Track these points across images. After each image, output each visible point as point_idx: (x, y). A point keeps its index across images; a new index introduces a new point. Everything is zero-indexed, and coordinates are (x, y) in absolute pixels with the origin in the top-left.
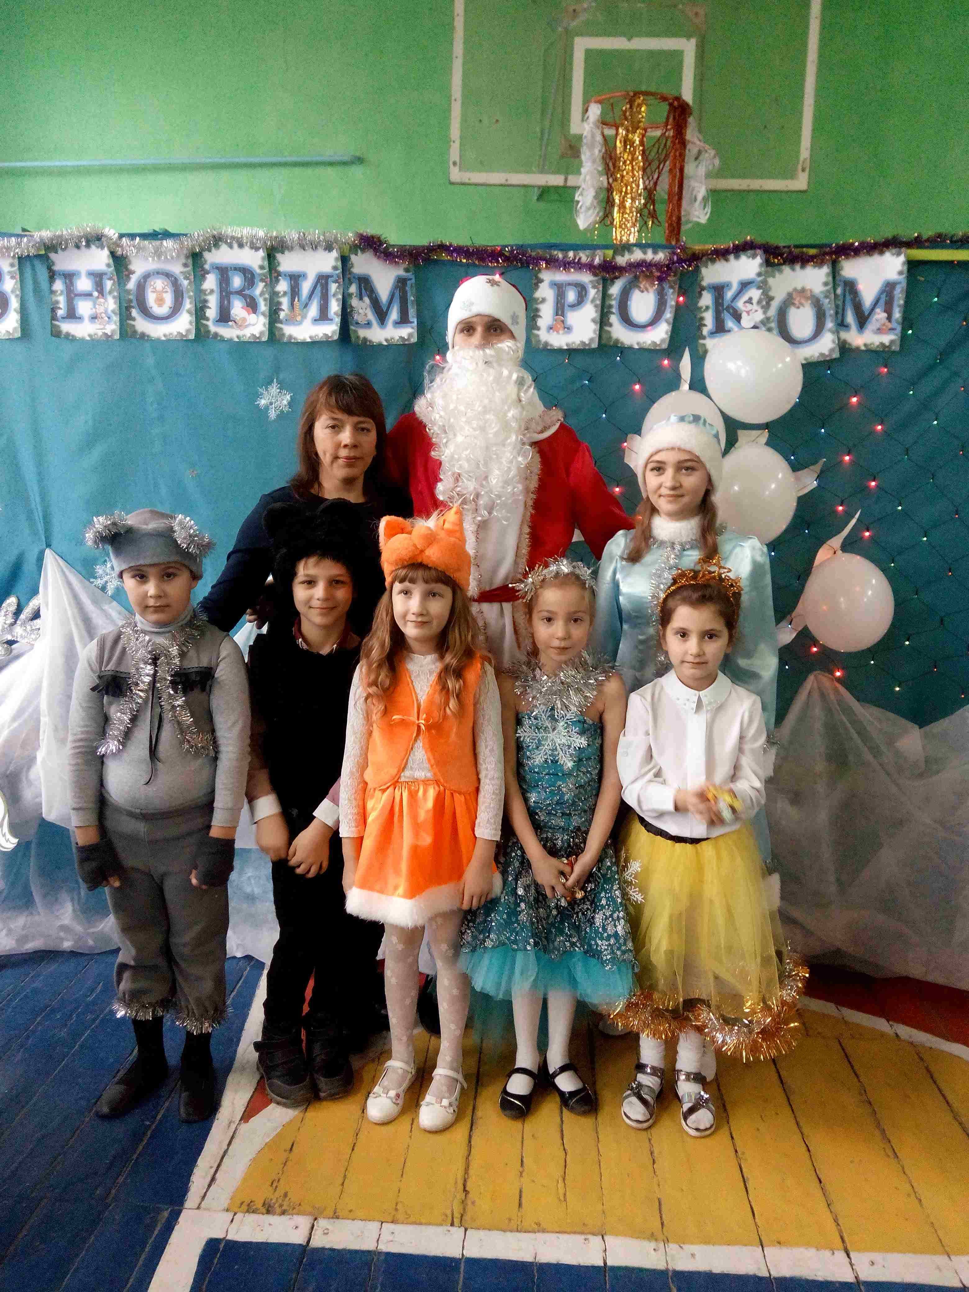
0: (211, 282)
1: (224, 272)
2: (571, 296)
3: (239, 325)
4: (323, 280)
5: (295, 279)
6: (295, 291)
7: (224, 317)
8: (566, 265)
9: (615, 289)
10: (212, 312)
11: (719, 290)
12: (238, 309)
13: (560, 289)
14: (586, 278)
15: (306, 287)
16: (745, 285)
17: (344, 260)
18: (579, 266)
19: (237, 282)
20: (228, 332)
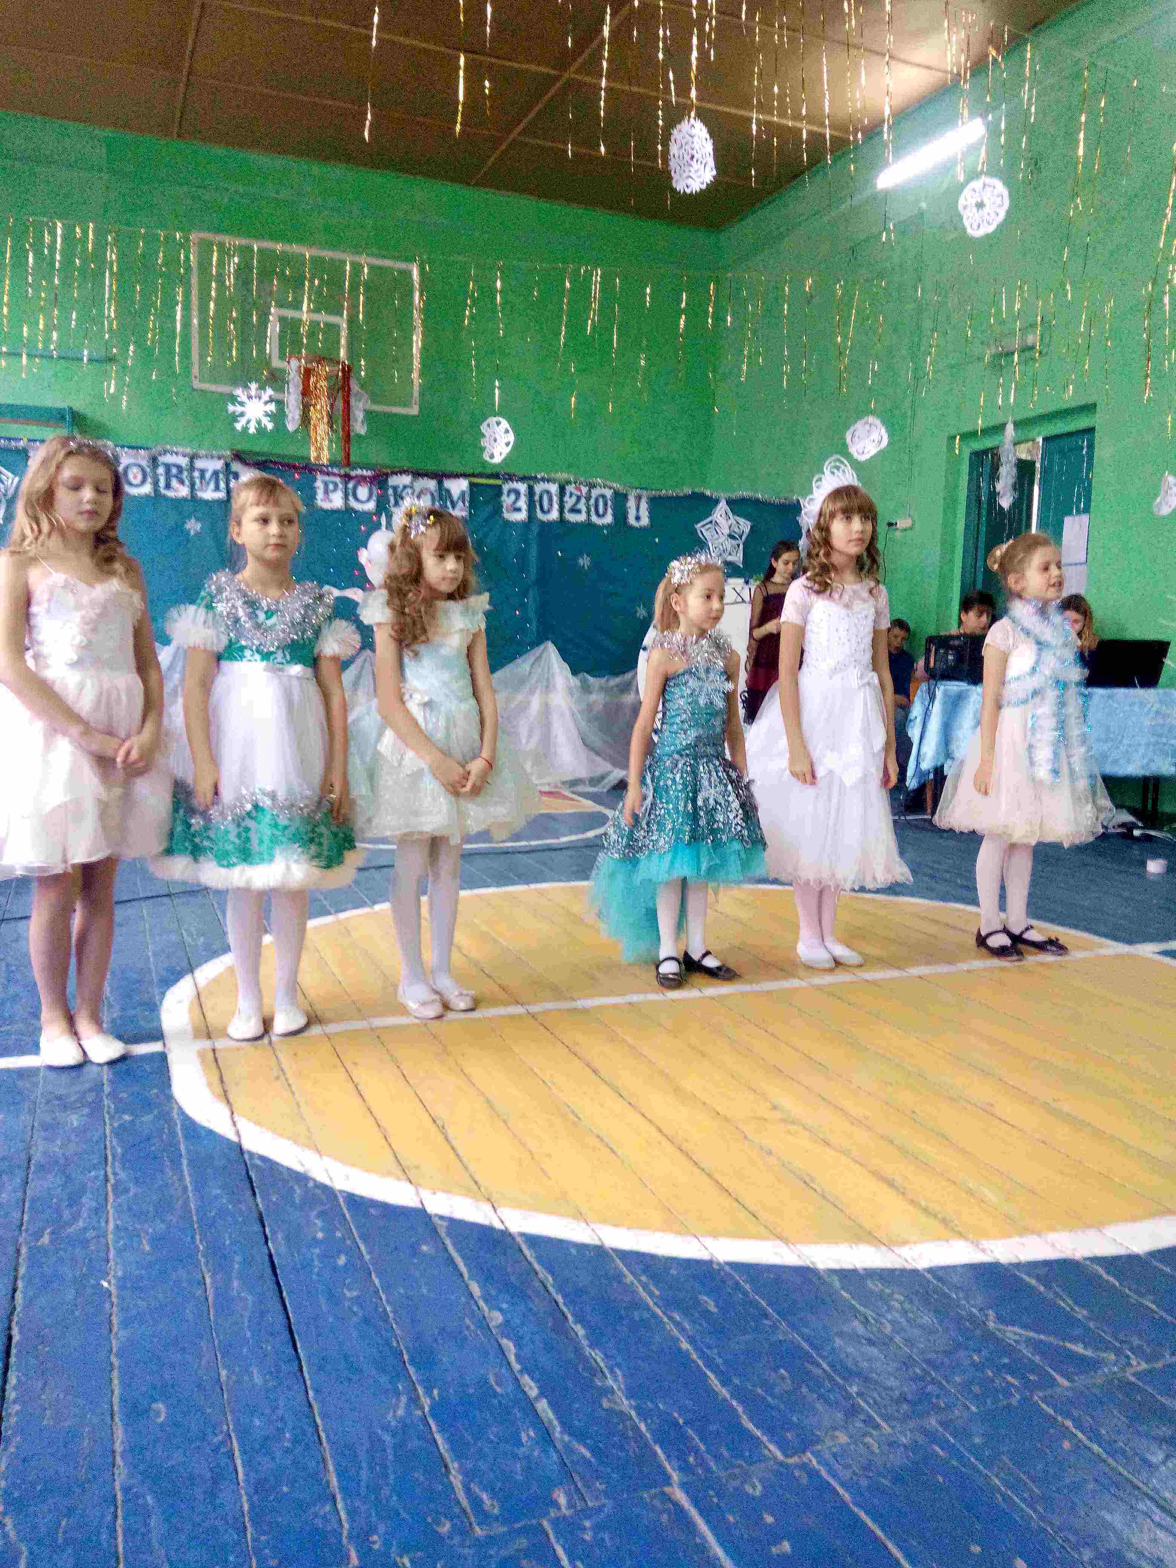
0: (161, 470)
1: (168, 467)
2: (331, 487)
3: (176, 490)
4: (216, 473)
5: (203, 472)
6: (202, 476)
7: (168, 486)
8: (328, 474)
9: (351, 485)
10: (162, 483)
11: (395, 488)
12: (174, 483)
13: (326, 484)
14: (338, 480)
15: (208, 475)
16: (405, 487)
17: (227, 465)
18: (334, 475)
19: (174, 471)
20: (170, 494)
